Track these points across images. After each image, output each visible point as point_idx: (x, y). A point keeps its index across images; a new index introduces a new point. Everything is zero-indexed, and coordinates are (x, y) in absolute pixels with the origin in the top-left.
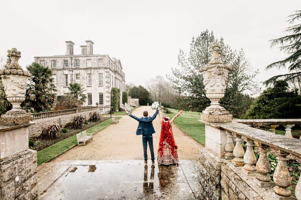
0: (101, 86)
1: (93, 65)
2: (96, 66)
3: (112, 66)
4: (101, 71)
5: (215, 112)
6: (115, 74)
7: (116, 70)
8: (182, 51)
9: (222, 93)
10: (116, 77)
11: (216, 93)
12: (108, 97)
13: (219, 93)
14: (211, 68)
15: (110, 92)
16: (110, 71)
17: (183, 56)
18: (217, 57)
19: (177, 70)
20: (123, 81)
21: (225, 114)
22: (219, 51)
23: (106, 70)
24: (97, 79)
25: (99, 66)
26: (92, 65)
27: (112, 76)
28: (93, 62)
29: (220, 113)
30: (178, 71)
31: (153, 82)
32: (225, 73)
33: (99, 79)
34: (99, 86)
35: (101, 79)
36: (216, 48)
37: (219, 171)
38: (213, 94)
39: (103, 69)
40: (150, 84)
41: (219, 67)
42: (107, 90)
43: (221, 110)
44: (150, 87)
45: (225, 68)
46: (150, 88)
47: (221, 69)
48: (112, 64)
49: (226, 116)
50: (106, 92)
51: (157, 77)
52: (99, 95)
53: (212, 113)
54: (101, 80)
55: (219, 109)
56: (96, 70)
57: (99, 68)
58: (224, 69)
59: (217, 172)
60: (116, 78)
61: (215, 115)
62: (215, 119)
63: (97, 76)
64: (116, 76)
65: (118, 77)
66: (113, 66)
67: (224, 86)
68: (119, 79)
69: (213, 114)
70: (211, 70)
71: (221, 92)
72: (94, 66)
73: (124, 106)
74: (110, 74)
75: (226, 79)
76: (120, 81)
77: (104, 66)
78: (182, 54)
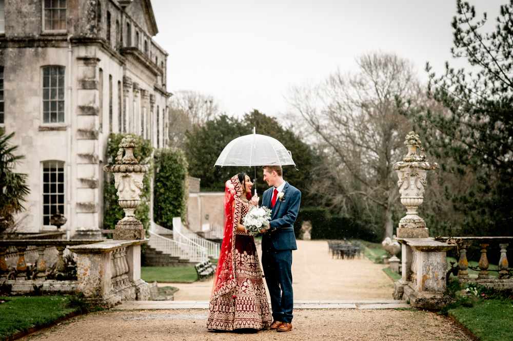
0: (52, 129)
1: (13, 24)
2: (28, 30)
3: (109, 25)
4: (56, 56)
5: (408, 224)
6: (122, 63)
7: (125, 45)
8: (466, 4)
9: (418, 199)
10: (124, 78)
11: (410, 198)
12: (92, 184)
13: (414, 198)
14: (404, 167)
15: (101, 158)
16: (100, 54)
17: (473, 23)
18: (413, 153)
19: (455, 72)
20: (158, 96)
21: (420, 227)
22: (415, 144)
23: (82, 52)
24: (35, 93)
25: (46, 31)
26: (8, 27)
27: (110, 76)
28: (13, 9)
29: (414, 225)
30: (461, 77)
31: (340, 91)
32: (420, 174)
33: (46, 95)
34: (42, 129)
35: (53, 96)
36: (412, 140)
37: (401, 293)
38: (407, 198)
39: (64, 44)
40: (320, 106)
41: (411, 167)
42: (86, 146)
43: (416, 221)
44: (323, 122)
45: (419, 167)
46: (318, 129)
47: (415, 169)
48: (109, 15)
49: (420, 229)
50: (79, 160)
51: (370, 65)
52: (42, 173)
53: (405, 225)
54: (57, 99)
55: (414, 221)
56: (29, 51)
57: (45, 42)
58: (418, 169)
59: (400, 293)
60: (125, 82)
61: (407, 229)
62: (407, 233)
63: (32, 80)
64: (128, 74)
65: (134, 79)
66: (114, 27)
67: (419, 189)
68: (142, 85)
69: (406, 227)
70: (403, 170)
71: (415, 197)
72: (18, 32)
73: (171, 236)
74: (101, 70)
75: (422, 181)
76: (143, 96)
77: (72, 29)
78: (469, 15)
